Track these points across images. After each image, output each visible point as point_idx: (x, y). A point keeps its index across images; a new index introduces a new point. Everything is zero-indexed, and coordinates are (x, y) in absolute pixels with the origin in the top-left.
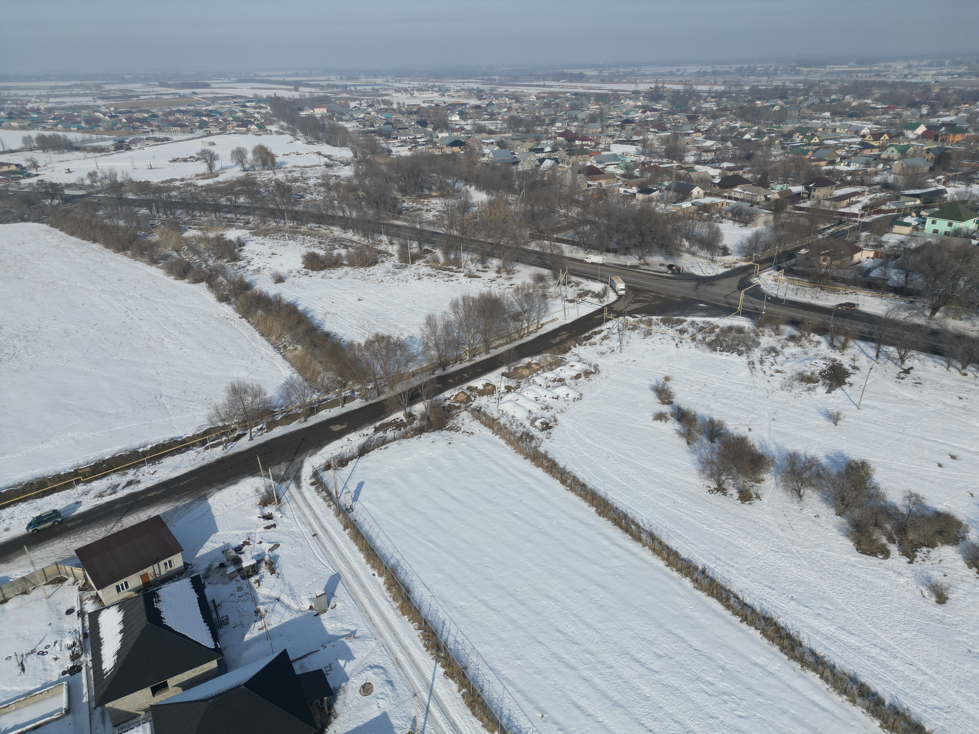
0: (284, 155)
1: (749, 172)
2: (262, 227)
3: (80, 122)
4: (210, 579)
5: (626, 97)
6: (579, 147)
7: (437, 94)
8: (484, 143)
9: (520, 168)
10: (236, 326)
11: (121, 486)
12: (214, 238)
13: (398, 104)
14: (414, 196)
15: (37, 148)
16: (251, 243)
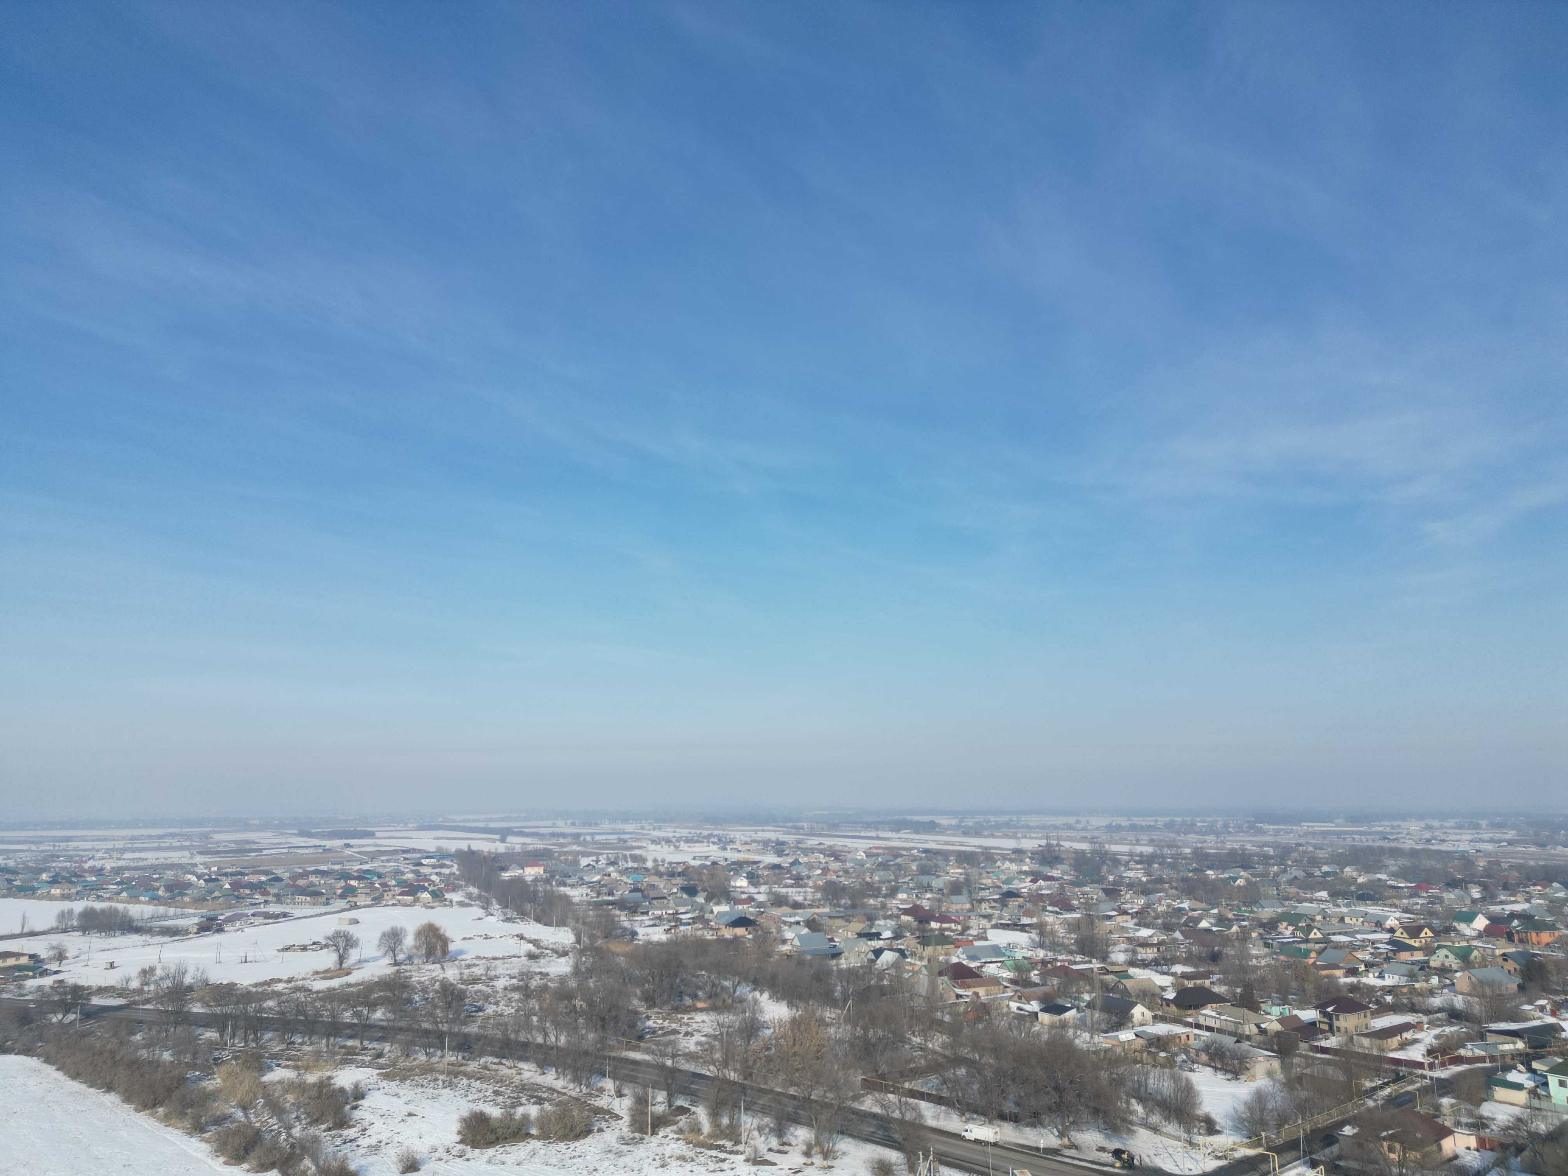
0: (464, 939)
1: (1221, 982)
2: (403, 1063)
3: (158, 889)
5: (1004, 858)
6: (937, 933)
7: (715, 847)
8: (785, 923)
9: (843, 964)
12: (314, 1085)
13: (655, 861)
14: (667, 1008)
15: (75, 929)
16: (376, 1093)
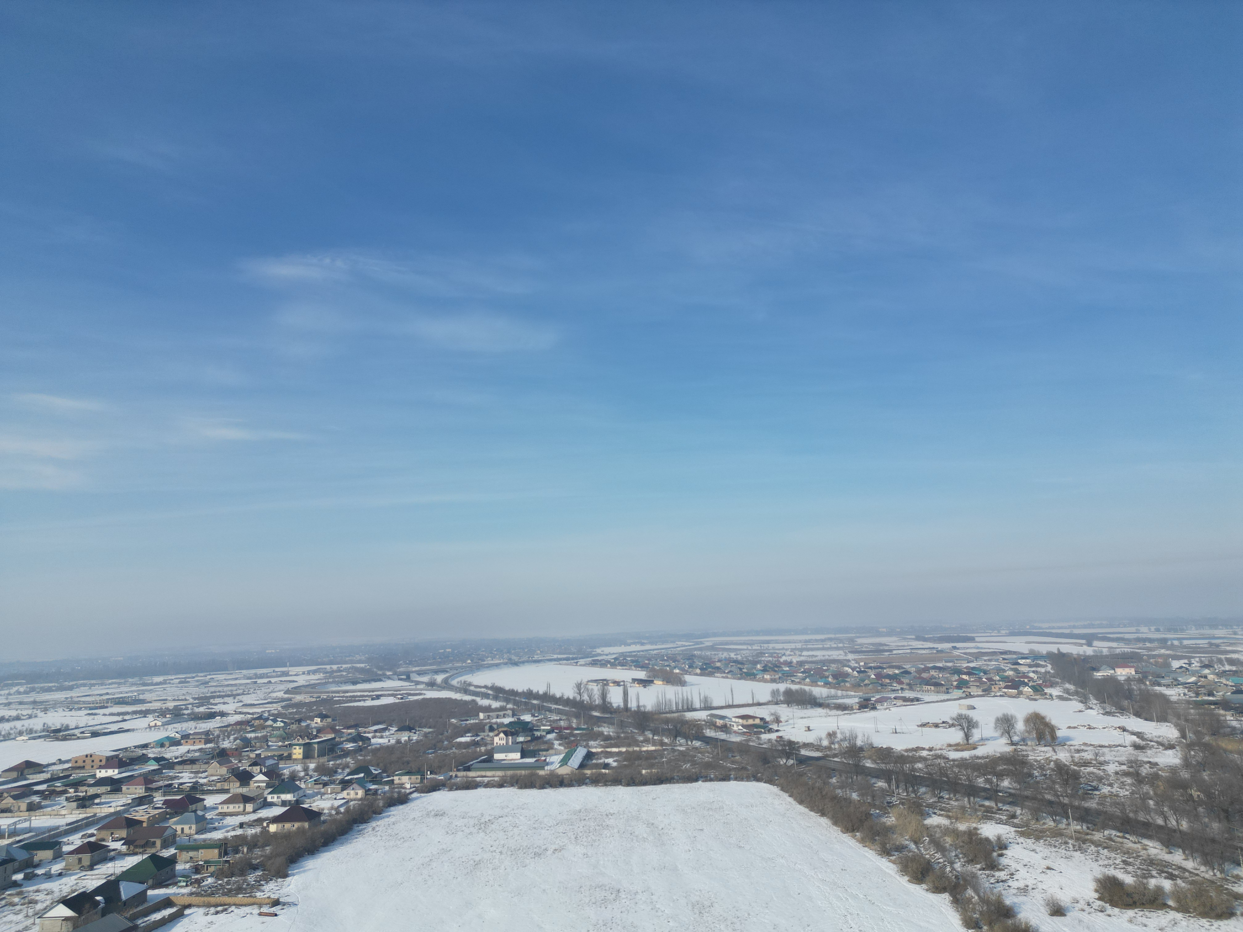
0: (1069, 727)
2: (1034, 825)
3: (828, 677)
12: (965, 832)
15: (783, 702)
16: (1016, 846)
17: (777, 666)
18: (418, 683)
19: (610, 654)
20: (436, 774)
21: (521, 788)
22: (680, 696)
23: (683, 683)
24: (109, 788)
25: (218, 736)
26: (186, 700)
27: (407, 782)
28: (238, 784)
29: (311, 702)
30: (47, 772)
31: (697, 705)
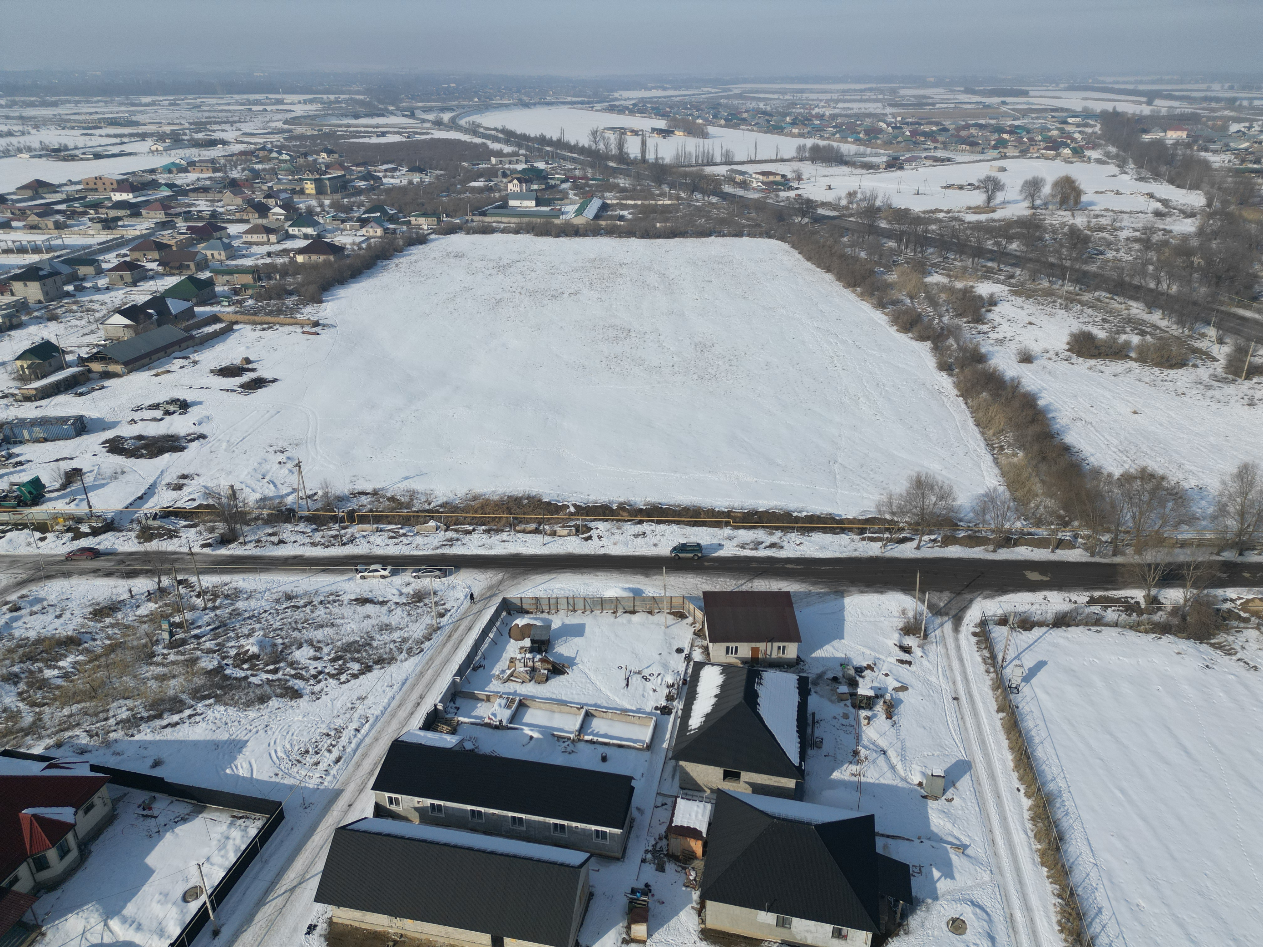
0: (1097, 192)
2: (1029, 285)
3: (860, 133)
4: (818, 689)
10: (948, 405)
11: (764, 545)
12: (960, 290)
15: (807, 159)
16: (1005, 303)
17: (807, 120)
18: (423, 121)
19: (629, 99)
20: (452, 217)
21: (537, 235)
22: (701, 149)
23: (705, 135)
24: (128, 212)
25: (225, 166)
26: (181, 124)
27: (424, 224)
28: (257, 215)
29: (313, 136)
30: (62, 192)
31: (718, 159)
